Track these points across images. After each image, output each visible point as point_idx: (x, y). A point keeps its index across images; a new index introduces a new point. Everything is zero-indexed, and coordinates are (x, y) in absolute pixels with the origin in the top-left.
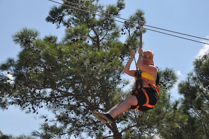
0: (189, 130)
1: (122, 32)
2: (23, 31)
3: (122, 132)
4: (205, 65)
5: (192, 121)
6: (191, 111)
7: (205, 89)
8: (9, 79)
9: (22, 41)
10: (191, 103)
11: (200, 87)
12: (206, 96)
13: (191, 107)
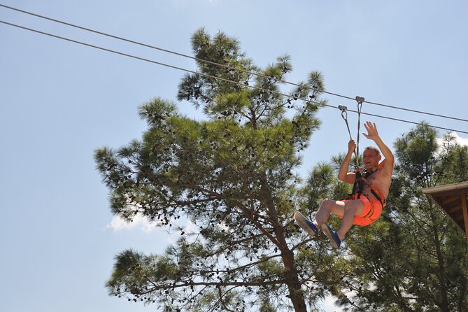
0: (392, 243)
1: (288, 104)
2: (153, 102)
3: (293, 249)
4: (412, 146)
5: (395, 229)
6: (394, 214)
7: (414, 182)
8: (130, 171)
9: (150, 115)
10: (393, 203)
11: (406, 179)
12: (415, 192)
13: (394, 209)
